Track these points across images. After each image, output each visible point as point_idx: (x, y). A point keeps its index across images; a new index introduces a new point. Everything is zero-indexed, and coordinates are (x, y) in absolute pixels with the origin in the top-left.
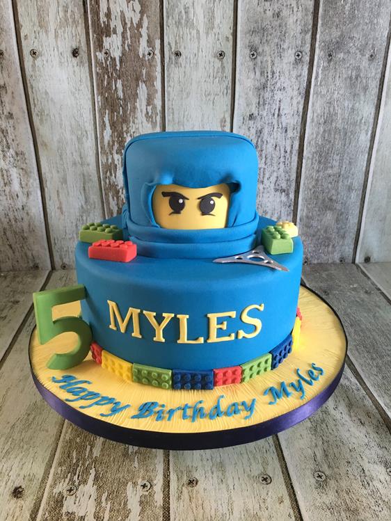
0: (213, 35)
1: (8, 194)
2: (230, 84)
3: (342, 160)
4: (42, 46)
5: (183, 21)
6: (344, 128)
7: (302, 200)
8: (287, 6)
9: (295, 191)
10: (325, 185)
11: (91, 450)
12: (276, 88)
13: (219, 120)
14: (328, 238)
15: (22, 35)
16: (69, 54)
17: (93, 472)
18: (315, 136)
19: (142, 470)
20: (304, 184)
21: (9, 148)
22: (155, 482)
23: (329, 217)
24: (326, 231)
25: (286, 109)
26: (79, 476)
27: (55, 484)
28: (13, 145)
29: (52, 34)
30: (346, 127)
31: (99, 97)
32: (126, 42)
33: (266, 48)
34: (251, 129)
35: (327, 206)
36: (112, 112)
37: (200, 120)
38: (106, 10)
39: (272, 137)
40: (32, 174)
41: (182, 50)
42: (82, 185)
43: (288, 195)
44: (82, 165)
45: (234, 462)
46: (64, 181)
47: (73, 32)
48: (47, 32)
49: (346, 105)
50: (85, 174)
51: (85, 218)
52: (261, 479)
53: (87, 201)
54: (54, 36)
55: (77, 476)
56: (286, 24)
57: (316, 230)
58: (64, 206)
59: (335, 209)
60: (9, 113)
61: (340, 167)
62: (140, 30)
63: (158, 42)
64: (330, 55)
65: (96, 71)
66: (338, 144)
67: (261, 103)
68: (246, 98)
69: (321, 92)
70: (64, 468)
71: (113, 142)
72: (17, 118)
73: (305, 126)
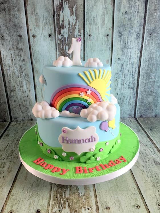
0: (104, 28)
1: (21, 90)
2: (111, 47)
3: (156, 75)
4: (37, 33)
5: (92, 23)
6: (156, 63)
7: (140, 92)
8: (134, 16)
9: (137, 88)
10: (149, 86)
11: (65, 195)
12: (129, 48)
13: (106, 61)
14: (150, 107)
15: (29, 29)
16: (48, 36)
17: (67, 203)
18: (144, 66)
19: (87, 203)
20: (140, 85)
21: (23, 73)
22: (93, 207)
23: (151, 98)
24: (149, 104)
25: (133, 56)
26: (62, 205)
27: (53, 208)
28: (24, 72)
29: (41, 29)
30: (157, 62)
31: (59, 53)
32: (70, 31)
33: (125, 32)
34: (119, 64)
35: (149, 94)
38: (62, 19)
39: (127, 67)
40: (31, 83)
41: (92, 34)
43: (134, 90)
45: (123, 200)
47: (49, 28)
48: (39, 28)
49: (157, 54)
52: (135, 206)
54: (42, 29)
55: (61, 205)
56: (133, 23)
57: (145, 104)
58: (43, 95)
59: (153, 95)
60: (23, 59)
61: (155, 78)
62: (76, 26)
63: (82, 31)
64: (150, 35)
65: (58, 43)
66: (154, 69)
67: (123, 54)
68: (117, 52)
69: (147, 49)
70: (55, 202)
72: (26, 61)
73: (140, 62)
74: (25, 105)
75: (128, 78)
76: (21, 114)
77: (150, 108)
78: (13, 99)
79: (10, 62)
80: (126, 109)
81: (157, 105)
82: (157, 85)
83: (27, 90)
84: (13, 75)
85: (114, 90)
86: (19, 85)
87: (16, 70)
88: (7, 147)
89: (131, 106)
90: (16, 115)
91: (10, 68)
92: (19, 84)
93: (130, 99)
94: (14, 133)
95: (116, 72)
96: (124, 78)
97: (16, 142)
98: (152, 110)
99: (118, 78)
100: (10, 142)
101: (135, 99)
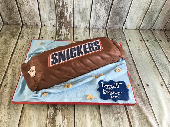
74: (32, 15)
75: (105, 3)
76: (30, 21)
77: (116, 23)
78: (23, 10)
80: (101, 23)
81: (121, 22)
82: (124, 10)
83: (32, 6)
85: (94, 10)
86: (27, 2)
88: (24, 47)
89: (104, 21)
90: (26, 21)
93: (104, 17)
94: (26, 35)
97: (29, 43)
98: (118, 25)
99: (98, 2)
100: (25, 43)
101: (107, 17)
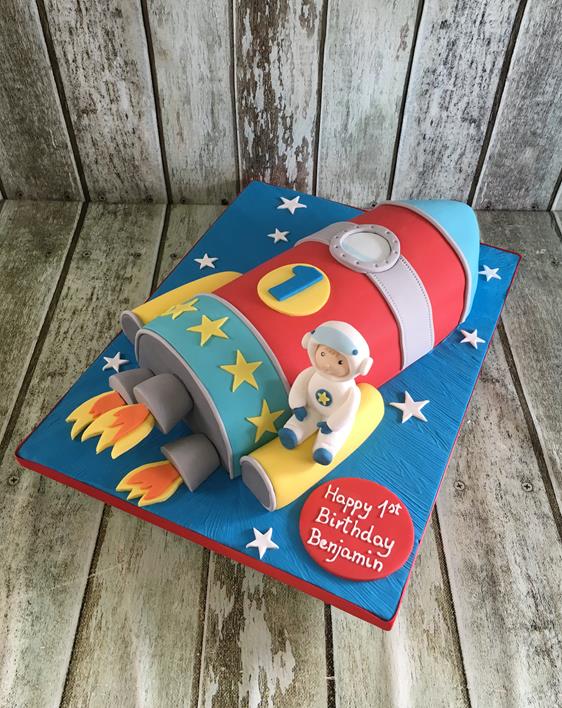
3: (557, 85)
7: (497, 134)
9: (490, 122)
10: (530, 116)
13: (399, 29)
14: (521, 180)
18: (527, 51)
20: (503, 114)
21: (116, 55)
23: (528, 154)
24: (520, 172)
25: (493, 14)
28: (122, 52)
34: (442, 40)
35: (527, 142)
36: (254, 12)
37: (374, 26)
39: (469, 50)
40: (145, 91)
42: (210, 107)
44: (212, 80)
46: (187, 100)
50: (216, 93)
51: (211, 147)
53: (215, 126)
57: (508, 170)
58: (185, 133)
59: (538, 145)
60: (117, 9)
61: (555, 93)
66: (556, 65)
67: (460, 6)
68: (440, 1)
71: (254, 51)
72: (127, 17)
73: (516, 38)
74: (128, 158)
75: (467, 87)
76: (118, 183)
77: (520, 183)
78: (88, 136)
79: (72, 18)
80: (444, 185)
81: (543, 176)
82: (558, 113)
83: (132, 114)
84: (86, 63)
85: (415, 125)
87: (92, 46)
88: (91, 299)
89: (463, 176)
90: (102, 183)
91: (75, 37)
92: (104, 91)
93: (462, 155)
94: (104, 248)
95: (430, 64)
96: (451, 88)
99: (433, 85)
100: (98, 284)
101: (478, 155)
